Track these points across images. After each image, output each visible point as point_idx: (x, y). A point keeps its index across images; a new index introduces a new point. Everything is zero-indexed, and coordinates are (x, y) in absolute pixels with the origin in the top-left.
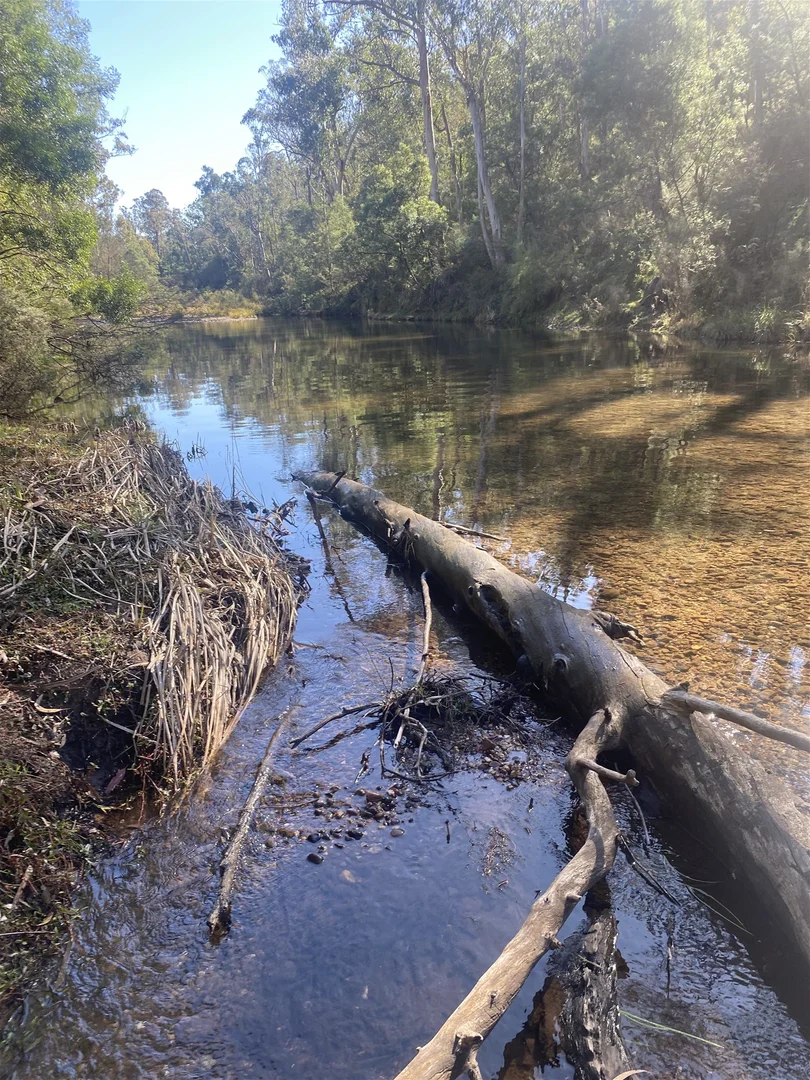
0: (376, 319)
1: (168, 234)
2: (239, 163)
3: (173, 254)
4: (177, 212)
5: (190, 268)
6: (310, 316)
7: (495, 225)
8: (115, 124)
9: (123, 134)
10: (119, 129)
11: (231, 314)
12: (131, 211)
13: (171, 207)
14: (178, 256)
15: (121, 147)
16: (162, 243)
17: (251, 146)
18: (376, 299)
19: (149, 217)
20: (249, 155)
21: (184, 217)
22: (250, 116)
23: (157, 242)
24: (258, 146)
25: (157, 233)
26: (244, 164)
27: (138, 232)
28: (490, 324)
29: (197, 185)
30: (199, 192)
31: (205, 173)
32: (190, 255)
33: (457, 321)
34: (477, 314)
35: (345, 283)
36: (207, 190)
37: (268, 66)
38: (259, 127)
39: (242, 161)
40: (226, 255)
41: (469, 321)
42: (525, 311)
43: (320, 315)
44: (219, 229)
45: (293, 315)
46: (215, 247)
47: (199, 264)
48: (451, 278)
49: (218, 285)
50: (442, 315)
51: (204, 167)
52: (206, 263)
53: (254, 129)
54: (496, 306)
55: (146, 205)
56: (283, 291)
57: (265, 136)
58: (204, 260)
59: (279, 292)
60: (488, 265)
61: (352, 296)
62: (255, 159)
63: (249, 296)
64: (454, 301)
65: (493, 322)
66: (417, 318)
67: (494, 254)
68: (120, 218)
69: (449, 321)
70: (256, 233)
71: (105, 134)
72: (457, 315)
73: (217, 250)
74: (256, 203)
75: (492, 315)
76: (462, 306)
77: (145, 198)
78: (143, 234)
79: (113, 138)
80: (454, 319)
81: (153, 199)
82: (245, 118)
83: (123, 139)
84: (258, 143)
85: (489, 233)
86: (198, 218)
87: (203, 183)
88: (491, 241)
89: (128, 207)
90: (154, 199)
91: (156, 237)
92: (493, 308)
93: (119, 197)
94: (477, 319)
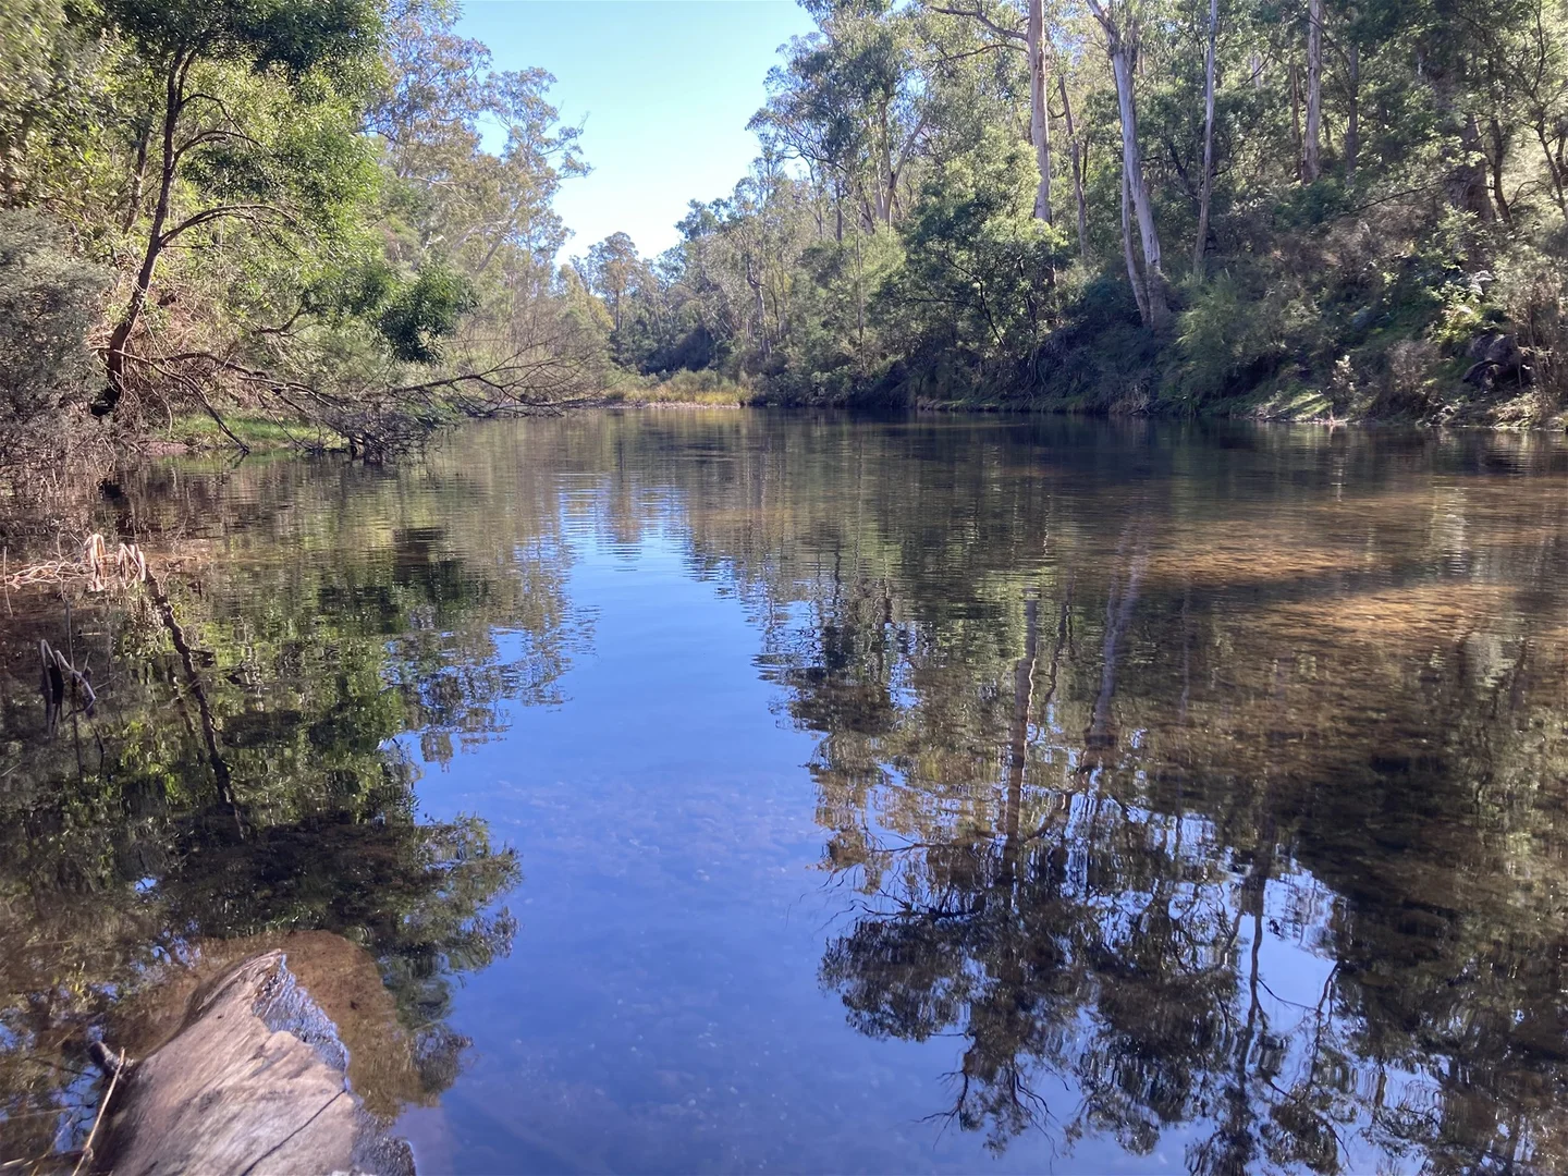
0: (932, 409)
1: (634, 295)
2: (738, 186)
3: (638, 322)
4: (648, 263)
5: (659, 341)
6: (823, 405)
7: (1151, 251)
8: (567, 134)
9: (576, 148)
10: (572, 142)
11: (698, 398)
12: (585, 262)
13: (640, 258)
14: (645, 326)
15: (572, 166)
16: (624, 307)
17: (757, 161)
18: (933, 380)
19: (609, 270)
20: (754, 174)
21: (659, 270)
22: (759, 119)
23: (616, 304)
24: (768, 160)
25: (617, 292)
26: (745, 187)
27: (592, 292)
28: (1138, 417)
29: (680, 226)
30: (682, 235)
31: (693, 211)
32: (661, 324)
33: (1075, 412)
34: (1114, 399)
35: (884, 357)
36: (693, 233)
37: (791, 44)
38: (772, 135)
39: (743, 182)
40: (713, 324)
41: (1098, 412)
42: (1207, 395)
43: (840, 405)
44: (704, 286)
45: (798, 405)
46: (698, 314)
47: (672, 337)
48: (1069, 339)
49: (696, 366)
50: (1050, 403)
51: (692, 201)
52: (683, 336)
53: (765, 137)
54: (1149, 387)
55: (606, 254)
56: (786, 370)
57: (780, 146)
58: (682, 331)
59: (780, 370)
60: (1135, 320)
61: (895, 375)
62: (762, 180)
63: (735, 377)
64: (1071, 379)
65: (1142, 413)
66: (1002, 407)
67: (1147, 302)
68: (564, 267)
69: (1061, 412)
70: (756, 286)
71: (552, 148)
72: (1077, 402)
73: (700, 319)
74: (758, 243)
75: (1144, 401)
76: (1086, 386)
77: (606, 244)
78: (599, 296)
79: (562, 153)
80: (1072, 408)
81: (616, 246)
82: (752, 121)
83: (575, 155)
84: (770, 157)
85: (1139, 263)
86: (676, 269)
87: (689, 223)
88: (1143, 280)
89: (582, 257)
90: (618, 246)
91: (616, 300)
92: (1146, 389)
93: (566, 240)
94: (1112, 408)
